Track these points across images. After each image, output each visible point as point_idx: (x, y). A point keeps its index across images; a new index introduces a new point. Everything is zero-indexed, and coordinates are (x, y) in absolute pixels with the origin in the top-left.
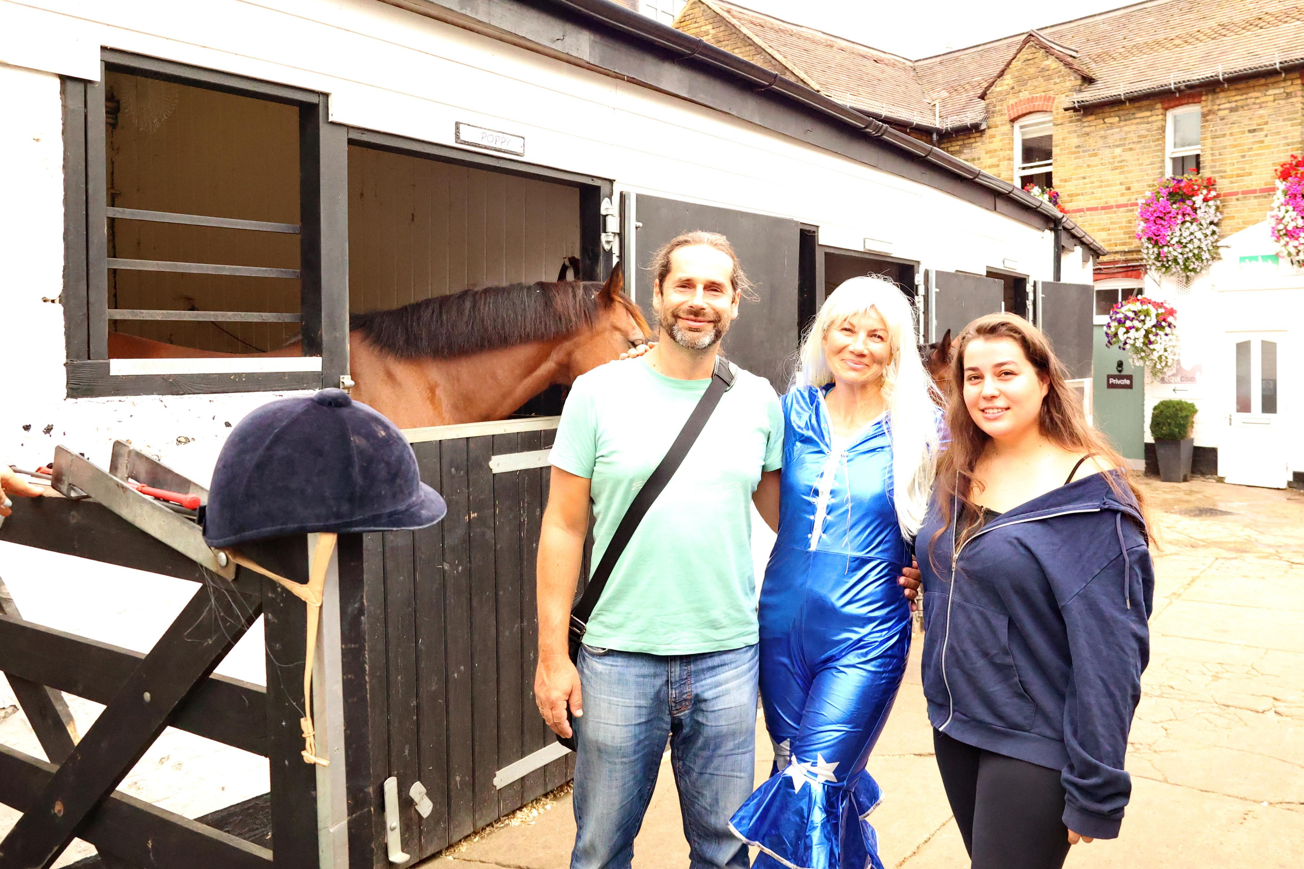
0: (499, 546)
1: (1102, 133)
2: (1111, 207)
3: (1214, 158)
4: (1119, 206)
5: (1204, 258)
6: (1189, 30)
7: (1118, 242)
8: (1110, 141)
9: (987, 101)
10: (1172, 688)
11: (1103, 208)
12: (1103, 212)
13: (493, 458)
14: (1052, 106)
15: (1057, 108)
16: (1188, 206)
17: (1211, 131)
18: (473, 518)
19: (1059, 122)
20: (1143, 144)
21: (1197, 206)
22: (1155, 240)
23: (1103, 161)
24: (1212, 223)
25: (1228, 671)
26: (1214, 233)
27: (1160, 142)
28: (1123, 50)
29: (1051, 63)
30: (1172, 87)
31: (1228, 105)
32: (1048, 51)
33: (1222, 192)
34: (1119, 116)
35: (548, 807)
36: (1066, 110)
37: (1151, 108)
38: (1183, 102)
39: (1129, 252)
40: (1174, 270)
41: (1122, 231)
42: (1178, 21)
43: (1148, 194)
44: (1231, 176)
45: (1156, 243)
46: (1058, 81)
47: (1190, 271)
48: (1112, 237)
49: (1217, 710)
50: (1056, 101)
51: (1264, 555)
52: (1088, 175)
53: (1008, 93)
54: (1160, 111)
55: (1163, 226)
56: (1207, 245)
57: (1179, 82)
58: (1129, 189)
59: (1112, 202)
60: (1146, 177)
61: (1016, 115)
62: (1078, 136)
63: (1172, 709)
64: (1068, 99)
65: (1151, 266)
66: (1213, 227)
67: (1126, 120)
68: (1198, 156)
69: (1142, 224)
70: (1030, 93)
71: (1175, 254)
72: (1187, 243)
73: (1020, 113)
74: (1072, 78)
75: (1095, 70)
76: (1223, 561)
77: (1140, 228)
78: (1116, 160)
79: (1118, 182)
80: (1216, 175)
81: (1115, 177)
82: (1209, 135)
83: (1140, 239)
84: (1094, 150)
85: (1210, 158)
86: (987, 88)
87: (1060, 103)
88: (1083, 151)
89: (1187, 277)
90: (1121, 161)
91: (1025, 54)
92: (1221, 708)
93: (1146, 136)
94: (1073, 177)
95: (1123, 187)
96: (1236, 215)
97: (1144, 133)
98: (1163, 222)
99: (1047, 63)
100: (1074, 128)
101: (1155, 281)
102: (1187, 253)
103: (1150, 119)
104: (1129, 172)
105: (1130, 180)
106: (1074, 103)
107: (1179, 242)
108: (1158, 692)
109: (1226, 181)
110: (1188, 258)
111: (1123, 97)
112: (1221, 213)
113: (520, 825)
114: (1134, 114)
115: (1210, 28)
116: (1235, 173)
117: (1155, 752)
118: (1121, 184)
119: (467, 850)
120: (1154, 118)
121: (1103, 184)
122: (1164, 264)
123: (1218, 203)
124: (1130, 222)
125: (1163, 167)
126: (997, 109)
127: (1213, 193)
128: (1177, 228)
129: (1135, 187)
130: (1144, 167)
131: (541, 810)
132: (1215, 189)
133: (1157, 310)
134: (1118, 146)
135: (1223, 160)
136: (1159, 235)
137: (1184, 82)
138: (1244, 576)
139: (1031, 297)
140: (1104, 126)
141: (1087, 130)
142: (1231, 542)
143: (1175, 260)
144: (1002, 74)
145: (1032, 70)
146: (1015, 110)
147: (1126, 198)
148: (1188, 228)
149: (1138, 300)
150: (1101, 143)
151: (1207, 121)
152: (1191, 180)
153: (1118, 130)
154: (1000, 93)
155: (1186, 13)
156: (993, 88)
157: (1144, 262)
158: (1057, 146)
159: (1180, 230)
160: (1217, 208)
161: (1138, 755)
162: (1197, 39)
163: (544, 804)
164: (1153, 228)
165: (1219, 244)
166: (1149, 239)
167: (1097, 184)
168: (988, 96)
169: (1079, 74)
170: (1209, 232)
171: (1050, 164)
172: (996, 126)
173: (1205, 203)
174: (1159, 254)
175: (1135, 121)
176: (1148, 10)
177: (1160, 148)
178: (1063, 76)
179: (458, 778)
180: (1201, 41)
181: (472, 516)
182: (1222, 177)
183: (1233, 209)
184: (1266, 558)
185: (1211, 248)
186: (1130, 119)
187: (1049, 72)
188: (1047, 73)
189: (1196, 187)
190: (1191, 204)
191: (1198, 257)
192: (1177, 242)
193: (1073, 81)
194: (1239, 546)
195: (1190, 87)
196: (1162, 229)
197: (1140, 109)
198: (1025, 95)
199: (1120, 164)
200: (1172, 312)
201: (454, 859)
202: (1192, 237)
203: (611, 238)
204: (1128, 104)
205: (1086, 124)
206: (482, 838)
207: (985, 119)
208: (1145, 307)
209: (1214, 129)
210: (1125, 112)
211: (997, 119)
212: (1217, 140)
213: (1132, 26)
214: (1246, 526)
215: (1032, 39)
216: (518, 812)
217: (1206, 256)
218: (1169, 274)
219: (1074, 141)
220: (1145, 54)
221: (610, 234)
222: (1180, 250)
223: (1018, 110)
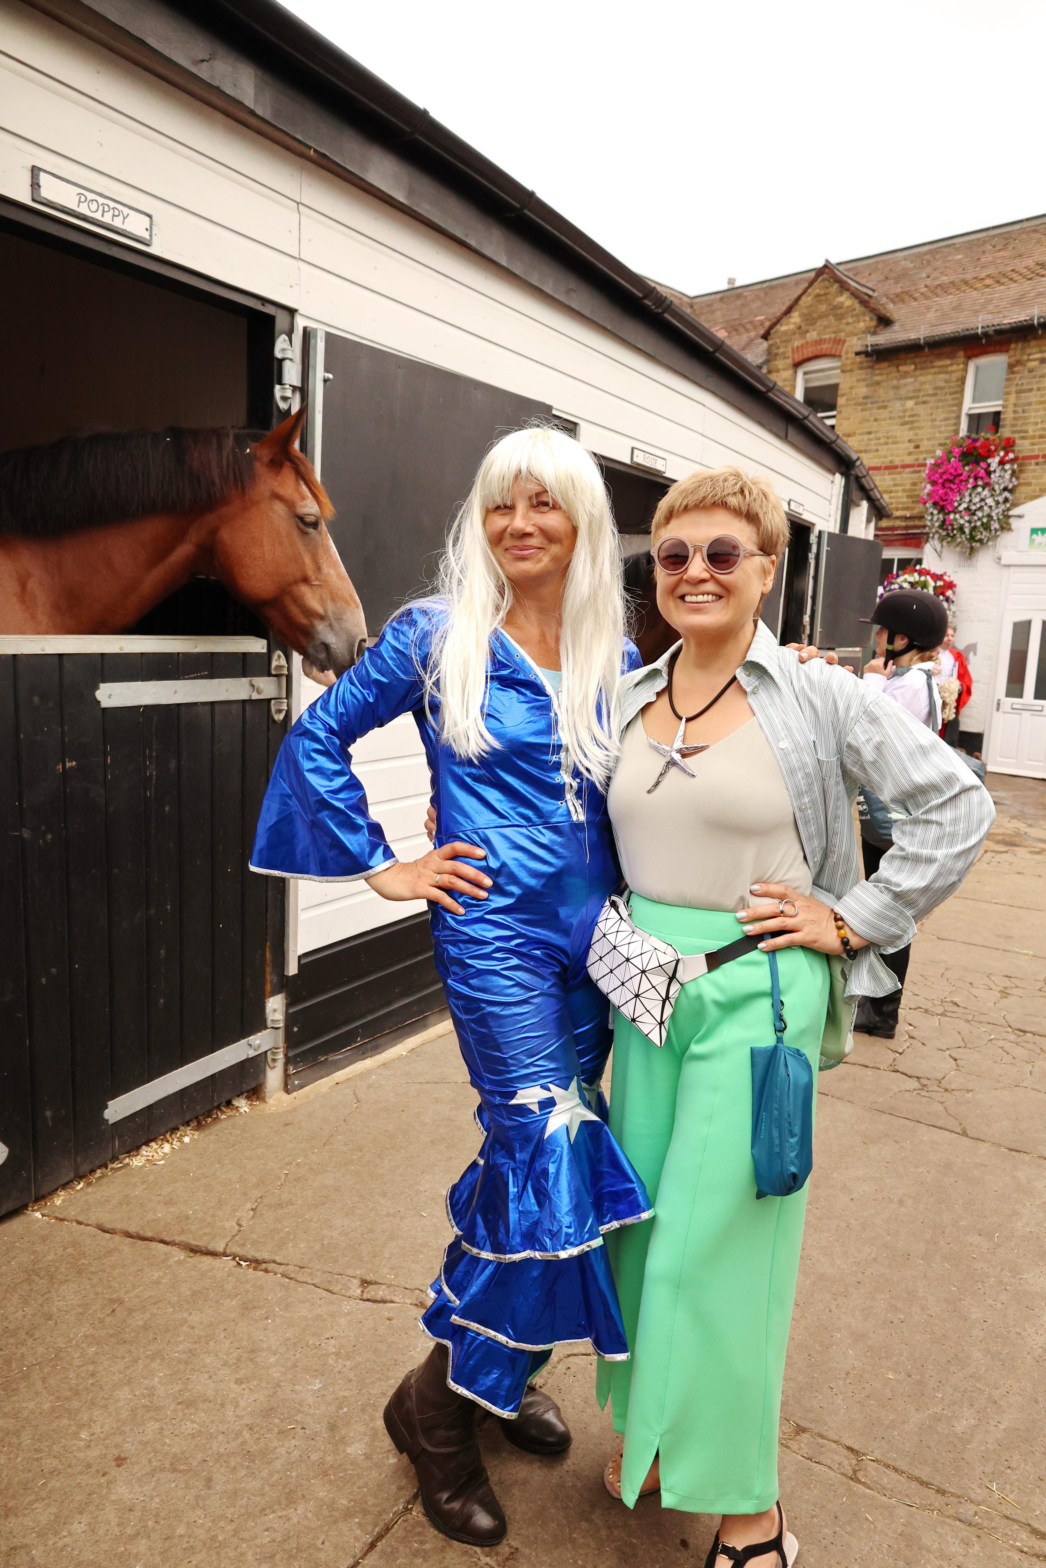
0: (112, 809)
1: (895, 382)
2: (896, 467)
3: (1016, 415)
4: (904, 467)
5: (992, 528)
6: (1002, 269)
7: (900, 506)
8: (903, 392)
9: (770, 342)
10: (956, 1004)
11: (887, 468)
12: (887, 472)
13: (102, 685)
14: (841, 350)
15: (847, 353)
16: (982, 468)
17: (1017, 385)
18: (70, 768)
19: (848, 368)
20: (938, 397)
21: (992, 469)
22: (943, 505)
23: (892, 415)
24: (1005, 489)
25: (1017, 987)
26: (1006, 500)
27: (958, 395)
28: (926, 289)
29: (845, 300)
30: (980, 331)
31: (1038, 356)
32: (844, 286)
33: (1021, 455)
34: (915, 364)
35: (187, 1140)
36: (857, 354)
37: (952, 356)
38: (988, 349)
39: (911, 518)
40: (959, 540)
41: (906, 494)
42: (990, 259)
43: (939, 453)
44: (1034, 437)
45: (942, 509)
46: (850, 320)
47: (976, 541)
48: (893, 501)
49: (1012, 1037)
50: (847, 344)
51: (1037, 850)
52: (874, 429)
53: (794, 333)
54: (961, 359)
55: (952, 490)
56: (997, 514)
57: (988, 326)
58: (917, 447)
59: (897, 462)
60: (937, 435)
61: (801, 358)
62: (867, 386)
63: (959, 1033)
64: (860, 342)
65: (934, 534)
66: (1006, 494)
67: (922, 369)
68: (997, 414)
69: (929, 487)
70: (818, 334)
71: (962, 522)
72: (976, 510)
73: (806, 356)
74: (867, 318)
75: (892, 310)
76: (993, 854)
77: (926, 491)
78: (907, 414)
79: (907, 439)
80: (1017, 435)
81: (905, 434)
82: (1014, 389)
83: (925, 503)
84: (883, 401)
85: (1012, 415)
86: (772, 327)
87: (851, 346)
88: (872, 403)
89: (972, 548)
90: (912, 416)
91: (816, 290)
92: (1016, 1034)
93: (942, 388)
94: (858, 432)
95: (912, 445)
96: (1033, 481)
97: (942, 384)
98: (952, 486)
99: (841, 299)
100: (863, 377)
101: (936, 550)
102: (976, 521)
103: (950, 369)
104: (920, 428)
105: (919, 437)
106: (867, 346)
107: (968, 509)
108: (940, 1010)
109: (1027, 442)
110: (975, 527)
111: (922, 342)
112: (1017, 478)
113: (144, 1166)
114: (932, 362)
115: (1025, 268)
116: (1037, 433)
117: (946, 1090)
118: (910, 441)
119: (64, 1201)
120: (954, 367)
121: (890, 441)
122: (949, 533)
123: (1015, 466)
124: (915, 484)
125: (958, 424)
126: (781, 350)
127: (1011, 456)
128: (967, 494)
129: (925, 445)
130: (937, 423)
131: (176, 1145)
132: (1013, 452)
133: (936, 582)
134: (911, 398)
135: (1025, 418)
136: (946, 500)
137: (993, 325)
138: (1019, 873)
139: (814, 549)
140: (897, 374)
141: (878, 378)
142: (999, 834)
143: (961, 529)
144: (789, 311)
145: (823, 308)
146: (800, 353)
147: (913, 457)
148: (979, 494)
149: (916, 571)
150: (892, 394)
151: (1013, 373)
152: (988, 439)
153: (912, 380)
154: (785, 333)
155: (1000, 250)
156: (778, 327)
157: (927, 530)
158: (843, 395)
159: (970, 495)
160: (1014, 473)
161: (926, 1094)
162: (1011, 279)
163: (181, 1135)
164: (941, 492)
165: (1011, 513)
166: (935, 504)
167: (882, 441)
168: (772, 336)
169: (875, 314)
170: (1001, 499)
171: (834, 417)
172: (778, 371)
173: (1000, 467)
174: (944, 522)
175: (933, 370)
176: (957, 246)
177: (956, 402)
178: (857, 315)
179: (48, 1114)
180: (1015, 281)
181: (68, 765)
182: (1023, 438)
183: (1030, 475)
184: (1039, 853)
185: (1001, 517)
186: (927, 368)
187: (842, 311)
188: (839, 312)
189: (993, 448)
190: (985, 467)
191: (986, 527)
192: (965, 509)
193: (867, 321)
194: (1008, 839)
195: (1000, 332)
196: (950, 493)
197: (940, 356)
198: (812, 336)
199: (911, 419)
200: (951, 585)
201: (43, 1215)
202: (983, 504)
203: (289, 393)
204: (927, 350)
205: (877, 372)
206: (89, 1184)
207: (767, 362)
208: (923, 578)
209: (1020, 383)
210: (924, 359)
211: (780, 363)
212: (1023, 395)
213: (938, 264)
214: (1013, 818)
215: (827, 271)
216: (144, 1147)
217: (995, 525)
218: (954, 544)
219: (862, 390)
220: (950, 294)
221: (287, 386)
222: (967, 518)
223: (803, 354)
